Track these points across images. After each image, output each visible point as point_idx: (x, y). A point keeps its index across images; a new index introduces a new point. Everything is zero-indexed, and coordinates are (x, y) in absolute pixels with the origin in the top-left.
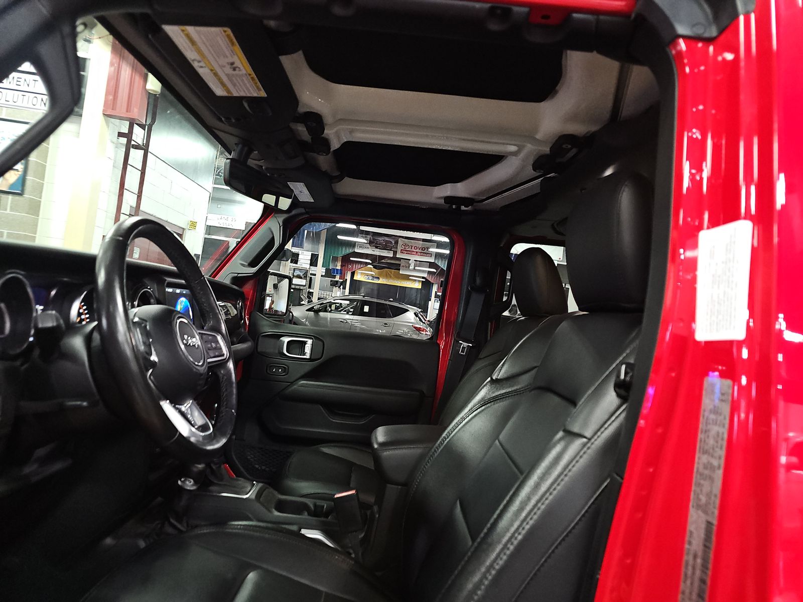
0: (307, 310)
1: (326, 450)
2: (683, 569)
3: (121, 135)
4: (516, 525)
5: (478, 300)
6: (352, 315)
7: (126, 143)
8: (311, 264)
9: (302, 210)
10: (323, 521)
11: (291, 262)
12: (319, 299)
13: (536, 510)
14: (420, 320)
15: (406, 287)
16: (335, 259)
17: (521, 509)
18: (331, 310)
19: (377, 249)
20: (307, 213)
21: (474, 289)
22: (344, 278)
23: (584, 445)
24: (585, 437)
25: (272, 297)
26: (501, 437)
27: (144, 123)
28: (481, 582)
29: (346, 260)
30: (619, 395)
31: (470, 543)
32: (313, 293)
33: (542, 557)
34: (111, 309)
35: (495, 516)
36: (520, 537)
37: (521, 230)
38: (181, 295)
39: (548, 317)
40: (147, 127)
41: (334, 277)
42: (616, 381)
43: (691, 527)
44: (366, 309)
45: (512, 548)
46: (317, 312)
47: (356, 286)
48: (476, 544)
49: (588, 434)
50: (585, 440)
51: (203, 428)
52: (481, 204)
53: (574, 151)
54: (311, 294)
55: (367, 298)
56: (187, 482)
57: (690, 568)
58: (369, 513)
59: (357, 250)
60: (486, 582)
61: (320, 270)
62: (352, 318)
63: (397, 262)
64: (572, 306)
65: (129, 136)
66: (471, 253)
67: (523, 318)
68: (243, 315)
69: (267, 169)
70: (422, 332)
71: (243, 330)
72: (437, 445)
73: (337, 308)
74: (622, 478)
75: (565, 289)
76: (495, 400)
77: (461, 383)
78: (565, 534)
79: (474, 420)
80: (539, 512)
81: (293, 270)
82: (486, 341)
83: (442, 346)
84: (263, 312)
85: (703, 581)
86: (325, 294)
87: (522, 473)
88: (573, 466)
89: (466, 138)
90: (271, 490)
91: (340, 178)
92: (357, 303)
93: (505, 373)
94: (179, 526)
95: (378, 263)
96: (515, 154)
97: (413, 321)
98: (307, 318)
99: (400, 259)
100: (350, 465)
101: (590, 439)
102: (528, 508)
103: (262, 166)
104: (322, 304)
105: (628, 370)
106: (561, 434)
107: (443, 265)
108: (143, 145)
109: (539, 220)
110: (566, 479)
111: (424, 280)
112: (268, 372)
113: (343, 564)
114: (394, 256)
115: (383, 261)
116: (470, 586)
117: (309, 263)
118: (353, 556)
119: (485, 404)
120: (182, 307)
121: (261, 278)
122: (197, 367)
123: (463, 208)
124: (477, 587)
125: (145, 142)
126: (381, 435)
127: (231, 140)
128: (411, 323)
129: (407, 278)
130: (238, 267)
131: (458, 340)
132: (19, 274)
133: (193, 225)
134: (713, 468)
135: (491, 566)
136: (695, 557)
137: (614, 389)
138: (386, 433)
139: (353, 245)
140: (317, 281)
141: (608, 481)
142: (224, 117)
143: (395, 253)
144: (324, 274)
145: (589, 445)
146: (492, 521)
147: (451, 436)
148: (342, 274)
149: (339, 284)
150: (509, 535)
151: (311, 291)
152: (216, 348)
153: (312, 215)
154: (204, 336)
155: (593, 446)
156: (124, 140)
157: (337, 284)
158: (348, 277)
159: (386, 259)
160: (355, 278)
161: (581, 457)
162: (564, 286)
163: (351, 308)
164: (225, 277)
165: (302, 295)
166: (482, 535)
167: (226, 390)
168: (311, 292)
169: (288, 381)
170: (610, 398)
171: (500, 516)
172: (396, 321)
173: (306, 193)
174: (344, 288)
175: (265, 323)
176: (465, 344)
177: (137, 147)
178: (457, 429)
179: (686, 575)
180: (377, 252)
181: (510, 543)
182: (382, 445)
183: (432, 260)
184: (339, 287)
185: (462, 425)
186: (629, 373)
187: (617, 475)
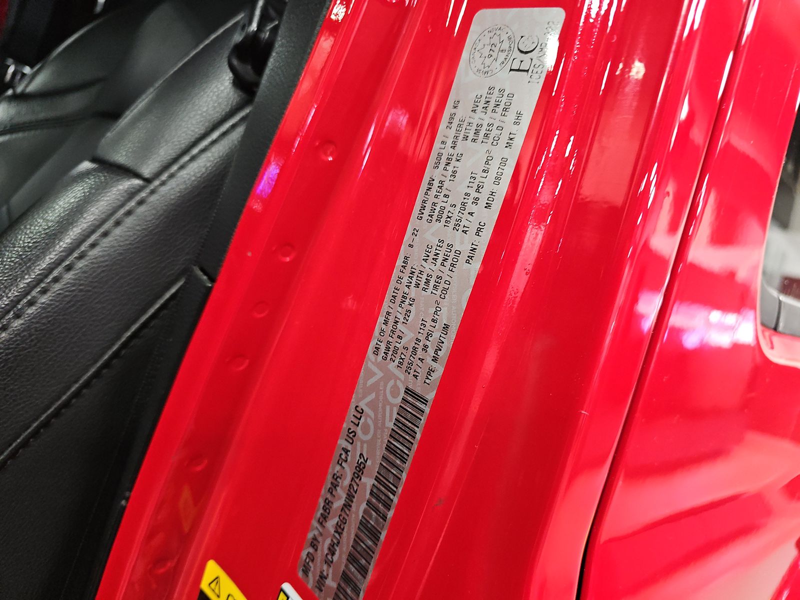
2: (324, 493)
23: (132, 194)
24: (137, 176)
42: (237, 42)
43: (361, 399)
49: (147, 172)
50: (137, 182)
57: (341, 493)
74: (212, 280)
85: (368, 530)
88: (93, 246)
101: (148, 181)
105: (272, 13)
110: (69, 276)
134: (450, 259)
136: (360, 469)
137: (229, 62)
141: (179, 283)
145: (143, 194)
155: (153, 198)
161: (118, 223)
179: (327, 507)
186: (272, 20)
187: (202, 270)
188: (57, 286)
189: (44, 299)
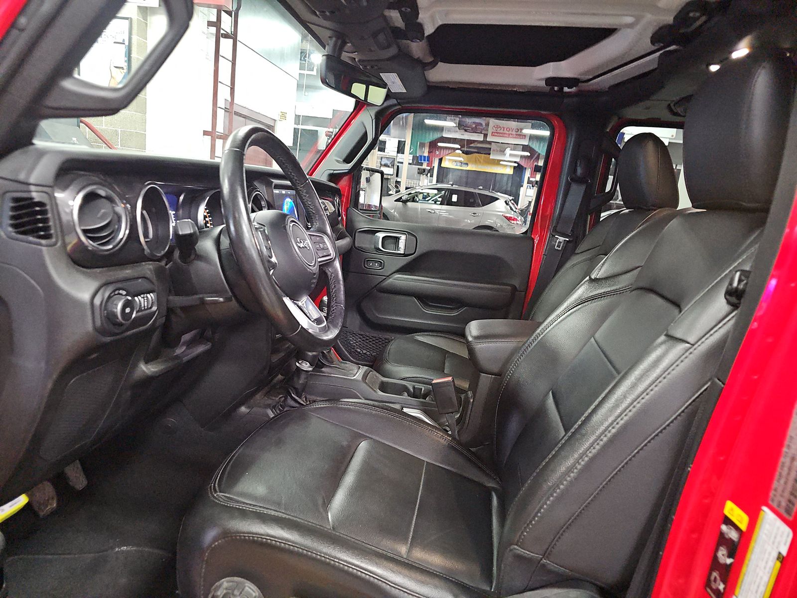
0: (395, 201)
1: (420, 338)
2: (779, 469)
3: (210, 24)
4: (610, 420)
5: (577, 192)
6: (440, 204)
7: (215, 32)
8: (398, 152)
9: (394, 101)
10: (422, 402)
11: (379, 151)
12: (407, 188)
13: (631, 408)
14: (511, 209)
15: (496, 173)
16: (422, 145)
17: (616, 406)
18: (419, 200)
19: (466, 133)
20: (399, 104)
21: (575, 180)
22: (432, 165)
23: (687, 350)
24: (688, 343)
25: (365, 191)
26: (597, 335)
27: (231, 9)
28: (573, 466)
29: (433, 145)
30: (729, 302)
31: (562, 432)
32: (400, 182)
33: (636, 449)
34: (237, 216)
35: (590, 411)
36: (614, 431)
37: (631, 112)
38: (287, 196)
39: (655, 210)
40: (233, 13)
41: (421, 164)
42: (727, 288)
43: (792, 433)
44: (455, 198)
45: (605, 439)
46: (405, 202)
47: (443, 174)
48: (569, 434)
49: (692, 340)
50: (688, 345)
51: (318, 321)
52: (586, 84)
53: (704, 18)
54: (398, 183)
55: (455, 187)
56: (304, 365)
57: (786, 469)
58: (463, 396)
59: (445, 135)
60: (579, 467)
61: (406, 158)
62: (440, 208)
63: (487, 146)
64: (685, 202)
65: (217, 24)
66: (573, 139)
67: (627, 211)
68: (340, 211)
69: (359, 61)
70: (513, 222)
71: (341, 227)
72: (531, 340)
73: (424, 198)
75: (675, 171)
76: (593, 299)
77: (556, 278)
78: (659, 430)
79: (569, 318)
80: (634, 410)
81: (380, 158)
82: (584, 235)
83: (536, 241)
84: (358, 208)
86: (412, 182)
87: (619, 373)
88: (673, 370)
89: (574, 11)
90: (375, 373)
91: (433, 65)
92: (445, 193)
93: (605, 272)
94: (299, 400)
95: (468, 148)
96: (630, 26)
97: (503, 209)
98: (395, 209)
99: (490, 143)
100: (444, 353)
101: (693, 345)
102: (624, 406)
103: (355, 59)
104: (410, 194)
105: (743, 278)
106: (662, 338)
107: (542, 149)
108: (231, 34)
109: (652, 100)
111: (516, 165)
112: (366, 266)
113: (441, 439)
114: (485, 139)
115: (472, 145)
116: (563, 469)
117: (397, 151)
118: (450, 433)
119: (582, 303)
120: (288, 207)
121: (355, 174)
122: (310, 267)
123: (566, 89)
124: (570, 470)
125: (233, 30)
126: (474, 328)
127: (325, 34)
128: (502, 212)
129: (497, 163)
130: (334, 163)
131: (553, 234)
132: (157, 185)
133: (283, 115)
135: (584, 453)
136: (793, 459)
137: (725, 297)
138: (481, 327)
139: (441, 129)
140: (405, 169)
141: (709, 383)
142: (319, 11)
143: (486, 136)
144: (411, 162)
145: (691, 350)
146: (586, 414)
147: (545, 332)
148: (429, 160)
149: (426, 172)
150: (602, 428)
151: (399, 180)
152: (323, 249)
153: (404, 106)
154: (312, 237)
155: (695, 351)
156: (213, 30)
157: (424, 171)
158: (436, 165)
159: (476, 143)
160: (443, 165)
161: (682, 361)
162: (674, 167)
163: (439, 197)
164: (321, 175)
165: (390, 184)
166: (576, 426)
167: (335, 287)
168: (398, 182)
169: (384, 275)
170: (720, 305)
171: (594, 411)
172: (485, 210)
173: (398, 83)
174: (432, 176)
175: (361, 218)
176: (561, 239)
177: (226, 36)
178: (552, 326)
179: (780, 475)
180: (467, 136)
181: (604, 435)
182: (477, 338)
183: (526, 143)
184: (427, 175)
185: (556, 322)
186: (743, 281)
187: (719, 380)
188: (661, 384)
189: (656, 389)
